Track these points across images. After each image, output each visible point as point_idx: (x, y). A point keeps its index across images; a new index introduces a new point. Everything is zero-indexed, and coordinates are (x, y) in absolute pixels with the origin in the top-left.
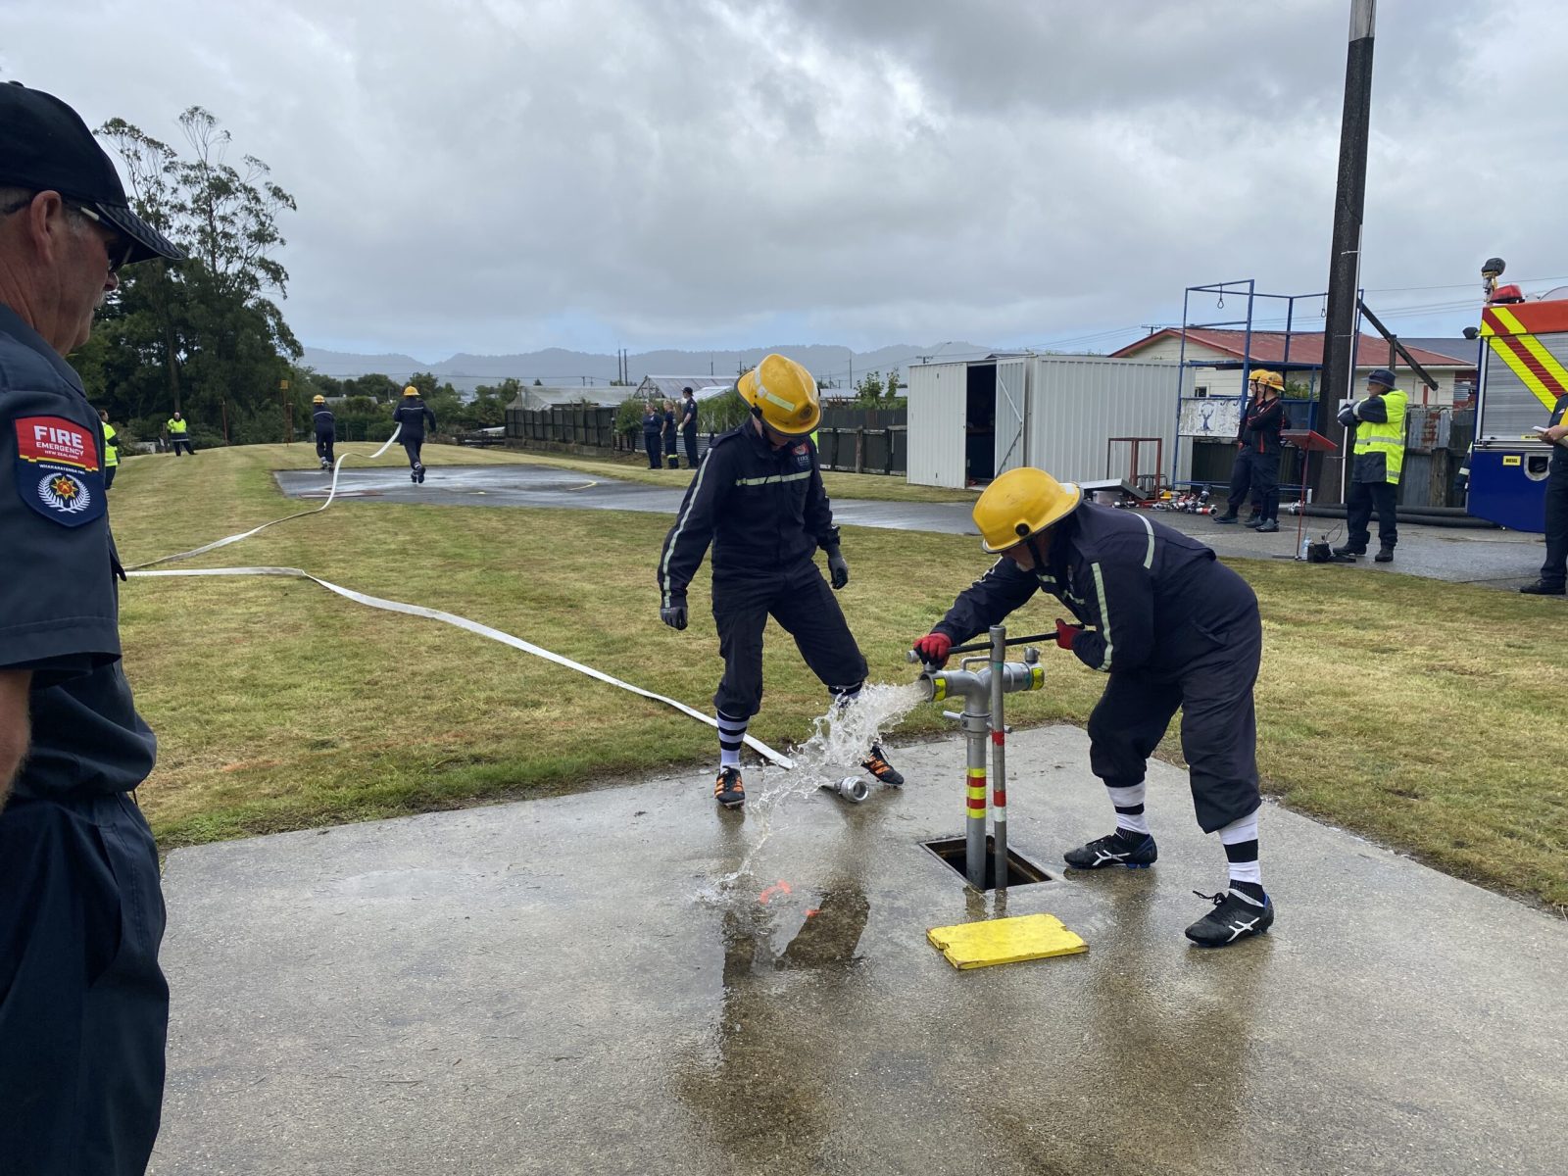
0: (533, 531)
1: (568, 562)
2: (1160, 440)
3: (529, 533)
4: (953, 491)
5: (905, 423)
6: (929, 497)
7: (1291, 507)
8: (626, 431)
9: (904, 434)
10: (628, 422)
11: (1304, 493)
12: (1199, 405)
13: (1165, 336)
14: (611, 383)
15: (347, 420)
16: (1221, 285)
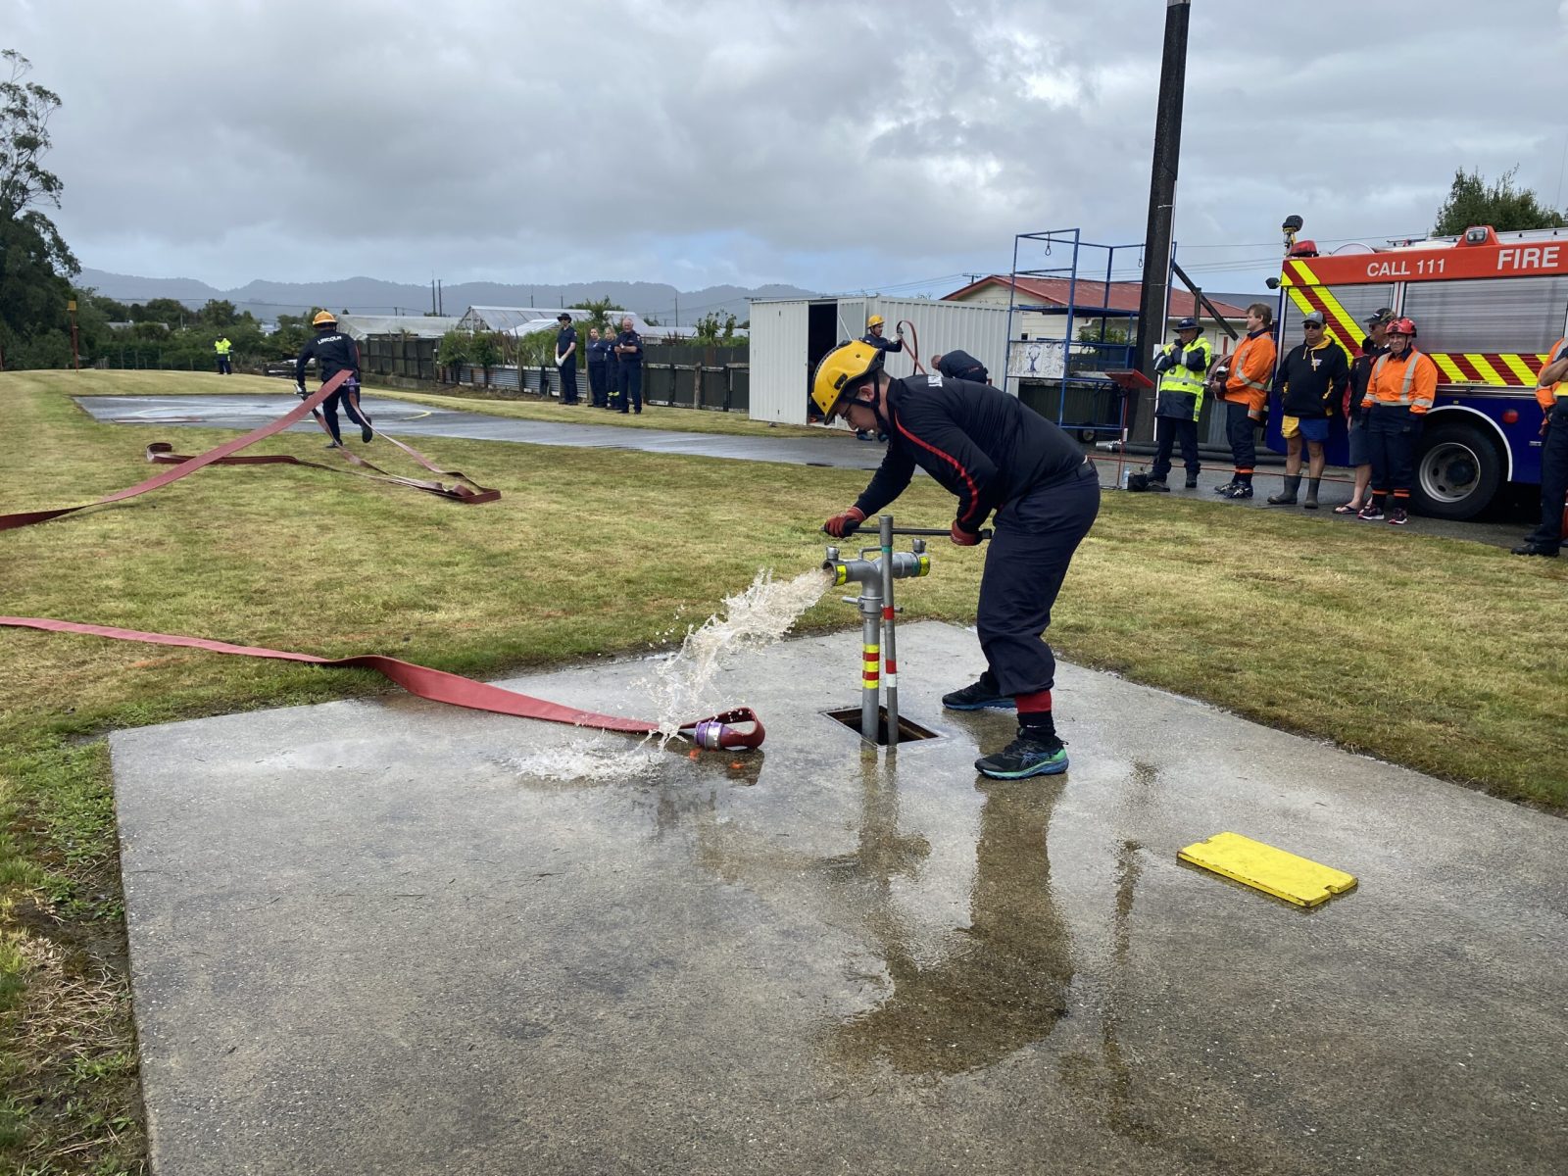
4: (796, 428)
5: (747, 360)
6: (774, 433)
7: (1110, 445)
8: (450, 364)
9: (745, 371)
10: (452, 354)
11: (1121, 432)
12: (1028, 347)
13: (990, 283)
14: (426, 315)
15: (136, 347)
16: (1049, 233)
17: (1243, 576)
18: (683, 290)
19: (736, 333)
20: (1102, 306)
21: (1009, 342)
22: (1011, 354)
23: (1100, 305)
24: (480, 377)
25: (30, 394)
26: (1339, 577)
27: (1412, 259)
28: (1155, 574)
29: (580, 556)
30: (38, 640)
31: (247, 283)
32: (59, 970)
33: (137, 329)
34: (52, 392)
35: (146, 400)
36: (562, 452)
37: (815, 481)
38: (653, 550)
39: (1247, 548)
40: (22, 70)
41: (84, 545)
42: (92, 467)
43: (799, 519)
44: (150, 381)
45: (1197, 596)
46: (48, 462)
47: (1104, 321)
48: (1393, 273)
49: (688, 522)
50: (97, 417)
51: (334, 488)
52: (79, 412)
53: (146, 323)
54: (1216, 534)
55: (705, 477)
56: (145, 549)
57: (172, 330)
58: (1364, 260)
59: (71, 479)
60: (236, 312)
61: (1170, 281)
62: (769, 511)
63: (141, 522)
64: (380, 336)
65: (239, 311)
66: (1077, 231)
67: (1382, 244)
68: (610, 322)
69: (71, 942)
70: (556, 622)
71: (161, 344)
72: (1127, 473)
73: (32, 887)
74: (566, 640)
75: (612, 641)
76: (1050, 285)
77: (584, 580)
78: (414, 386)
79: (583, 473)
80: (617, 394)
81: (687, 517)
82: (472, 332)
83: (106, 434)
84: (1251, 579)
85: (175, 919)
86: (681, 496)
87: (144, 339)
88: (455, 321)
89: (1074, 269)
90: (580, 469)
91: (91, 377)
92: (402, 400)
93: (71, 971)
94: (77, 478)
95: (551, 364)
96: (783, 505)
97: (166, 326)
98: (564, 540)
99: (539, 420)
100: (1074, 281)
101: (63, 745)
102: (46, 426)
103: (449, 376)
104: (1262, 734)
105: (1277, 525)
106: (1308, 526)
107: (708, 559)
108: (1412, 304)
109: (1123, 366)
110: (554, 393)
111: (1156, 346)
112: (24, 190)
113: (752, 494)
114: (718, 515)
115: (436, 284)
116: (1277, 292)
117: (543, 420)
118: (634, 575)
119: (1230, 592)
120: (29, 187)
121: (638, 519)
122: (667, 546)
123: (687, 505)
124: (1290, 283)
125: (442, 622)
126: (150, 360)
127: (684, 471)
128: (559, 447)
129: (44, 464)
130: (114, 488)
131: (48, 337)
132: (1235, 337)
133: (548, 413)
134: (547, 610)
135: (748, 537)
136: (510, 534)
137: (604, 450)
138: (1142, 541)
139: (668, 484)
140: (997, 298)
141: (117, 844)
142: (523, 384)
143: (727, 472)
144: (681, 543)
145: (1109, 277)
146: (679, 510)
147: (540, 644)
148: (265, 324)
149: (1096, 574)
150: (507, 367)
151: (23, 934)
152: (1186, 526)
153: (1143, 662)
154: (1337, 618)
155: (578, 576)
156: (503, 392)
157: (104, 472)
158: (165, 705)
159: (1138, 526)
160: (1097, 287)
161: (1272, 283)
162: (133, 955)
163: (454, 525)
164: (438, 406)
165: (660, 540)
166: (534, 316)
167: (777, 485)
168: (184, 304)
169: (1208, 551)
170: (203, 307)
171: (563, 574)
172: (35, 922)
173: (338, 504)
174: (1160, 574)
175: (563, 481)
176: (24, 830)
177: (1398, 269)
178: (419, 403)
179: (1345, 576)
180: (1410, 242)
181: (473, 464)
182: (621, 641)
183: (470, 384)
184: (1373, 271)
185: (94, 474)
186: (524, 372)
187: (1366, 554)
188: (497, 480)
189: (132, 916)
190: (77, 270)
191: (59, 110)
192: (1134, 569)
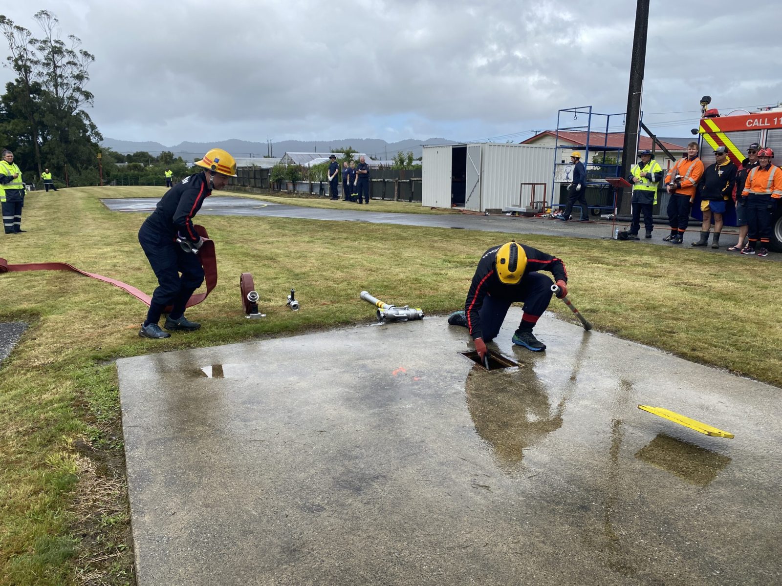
0: (243, 226)
1: (264, 240)
2: (545, 184)
3: (241, 227)
4: (445, 210)
5: (421, 176)
6: (434, 212)
7: (608, 216)
8: (277, 180)
9: (420, 182)
10: (277, 176)
11: (614, 210)
12: (565, 167)
13: (545, 135)
14: (264, 157)
15: (129, 175)
16: (576, 109)
17: (679, 284)
18: (389, 142)
19: (414, 163)
20: (604, 145)
21: (555, 164)
22: (556, 170)
23: (603, 145)
24: (291, 187)
25: (81, 198)
26: (730, 284)
27: (771, 117)
28: (632, 283)
29: (339, 274)
30: (84, 315)
31: (180, 143)
32: (94, 472)
33: (129, 166)
34: (91, 197)
35: (133, 200)
36: (331, 223)
37: (455, 236)
38: (374, 271)
39: (681, 269)
40: (77, 44)
41: (106, 270)
42: (109, 233)
43: (447, 255)
44: (135, 191)
45: (654, 294)
46: (88, 231)
47: (605, 153)
48: (760, 125)
49: (391, 257)
50: (111, 209)
51: (221, 242)
52: (103, 206)
53: (133, 163)
54: (664, 262)
55: (400, 235)
56: (133, 272)
57: (145, 166)
58: (744, 119)
59: (99, 238)
60: (174, 157)
61: (639, 132)
62: (432, 252)
63: (131, 259)
64: (243, 167)
65: (175, 157)
66: (591, 107)
67: (754, 110)
68: (353, 158)
69: (100, 460)
70: (327, 307)
71: (141, 173)
72: (617, 231)
73: (82, 433)
74: (332, 316)
75: (354, 316)
76: (576, 135)
77: (341, 286)
78: (259, 192)
79: (340, 234)
80: (357, 194)
81: (391, 255)
82: (287, 165)
83: (115, 217)
84: (683, 285)
85: (147, 450)
86: (388, 244)
87: (132, 171)
88: (278, 160)
89: (589, 127)
90: (339, 232)
91: (109, 189)
92: (253, 199)
93: (100, 473)
94: (102, 238)
95: (325, 180)
96: (439, 248)
97: (142, 165)
98: (331, 267)
99: (319, 208)
100: (589, 133)
101: (96, 365)
102: (88, 213)
103: (276, 186)
104: (689, 365)
105: (696, 257)
106: (714, 257)
107: (402, 276)
108: (770, 141)
109: (614, 176)
110: (326, 195)
111: (632, 165)
112: (77, 101)
113: (424, 243)
114: (406, 254)
115: (269, 142)
116: (697, 136)
117: (321, 208)
118: (365, 284)
119: (672, 292)
120: (79, 99)
121: (367, 256)
122: (381, 270)
123: (391, 249)
124: (704, 131)
125: (273, 307)
126: (135, 182)
127: (390, 232)
128: (329, 221)
129: (87, 231)
130: (119, 242)
131: (88, 171)
132: (674, 160)
133: (324, 204)
134: (323, 301)
135: (421, 264)
136: (305, 264)
137: (350, 222)
138: (625, 266)
139: (382, 239)
140: (549, 142)
141: (120, 414)
142: (312, 190)
143: (411, 232)
144: (388, 268)
145: (607, 130)
146: (387, 251)
147: (320, 318)
148: (189, 163)
149: (601, 283)
150: (303, 182)
151: (78, 456)
152: (648, 258)
153: (626, 328)
154: (730, 306)
155: (338, 284)
156: (301, 194)
157: (114, 235)
158: (142, 347)
159: (623, 258)
160: (601, 136)
161: (694, 132)
162: (128, 466)
163: (279, 259)
164: (271, 201)
165: (378, 266)
166: (316, 156)
167: (436, 238)
168: (150, 154)
169: (660, 271)
170: (159, 155)
171: (330, 283)
172: (83, 450)
173: (223, 249)
174: (635, 283)
175: (331, 238)
176: (78, 406)
177: (763, 122)
178: (262, 200)
179: (733, 284)
180: (769, 108)
181: (287, 230)
182: (359, 317)
183: (286, 191)
184: (749, 124)
185: (109, 236)
186: (311, 184)
187: (745, 272)
188: (299, 238)
189: (127, 447)
190: (102, 139)
191: (93, 63)
192: (621, 280)
